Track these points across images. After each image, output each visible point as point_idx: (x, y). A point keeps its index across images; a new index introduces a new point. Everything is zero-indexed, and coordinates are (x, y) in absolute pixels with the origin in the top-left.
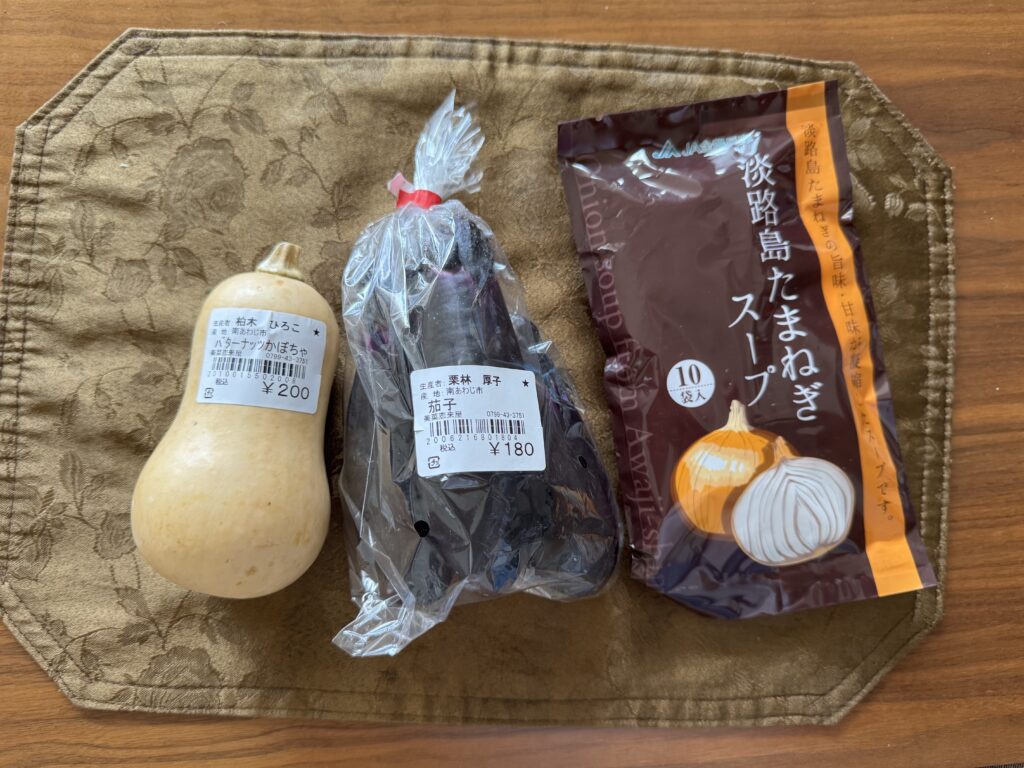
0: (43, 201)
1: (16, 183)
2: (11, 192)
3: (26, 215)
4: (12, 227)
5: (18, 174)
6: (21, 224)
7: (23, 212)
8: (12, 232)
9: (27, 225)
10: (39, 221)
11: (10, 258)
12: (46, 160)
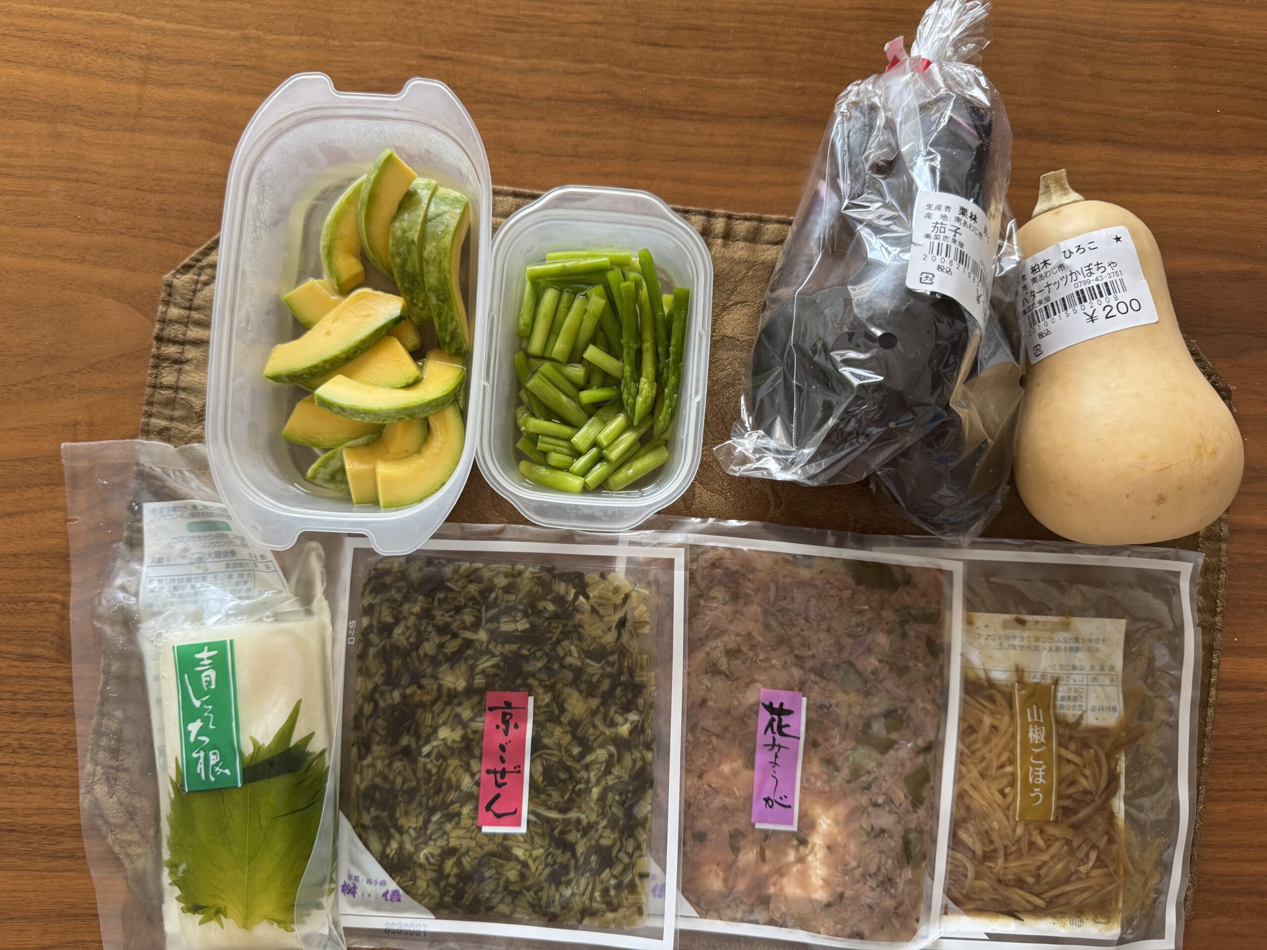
0: (188, 361)
1: (159, 339)
2: (154, 350)
3: (168, 377)
4: (152, 389)
5: (162, 330)
6: (162, 387)
7: (165, 372)
8: (152, 395)
9: (169, 387)
10: (182, 384)
11: (148, 424)
12: (195, 315)
